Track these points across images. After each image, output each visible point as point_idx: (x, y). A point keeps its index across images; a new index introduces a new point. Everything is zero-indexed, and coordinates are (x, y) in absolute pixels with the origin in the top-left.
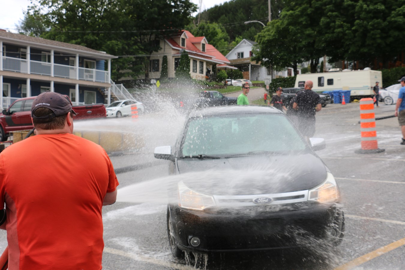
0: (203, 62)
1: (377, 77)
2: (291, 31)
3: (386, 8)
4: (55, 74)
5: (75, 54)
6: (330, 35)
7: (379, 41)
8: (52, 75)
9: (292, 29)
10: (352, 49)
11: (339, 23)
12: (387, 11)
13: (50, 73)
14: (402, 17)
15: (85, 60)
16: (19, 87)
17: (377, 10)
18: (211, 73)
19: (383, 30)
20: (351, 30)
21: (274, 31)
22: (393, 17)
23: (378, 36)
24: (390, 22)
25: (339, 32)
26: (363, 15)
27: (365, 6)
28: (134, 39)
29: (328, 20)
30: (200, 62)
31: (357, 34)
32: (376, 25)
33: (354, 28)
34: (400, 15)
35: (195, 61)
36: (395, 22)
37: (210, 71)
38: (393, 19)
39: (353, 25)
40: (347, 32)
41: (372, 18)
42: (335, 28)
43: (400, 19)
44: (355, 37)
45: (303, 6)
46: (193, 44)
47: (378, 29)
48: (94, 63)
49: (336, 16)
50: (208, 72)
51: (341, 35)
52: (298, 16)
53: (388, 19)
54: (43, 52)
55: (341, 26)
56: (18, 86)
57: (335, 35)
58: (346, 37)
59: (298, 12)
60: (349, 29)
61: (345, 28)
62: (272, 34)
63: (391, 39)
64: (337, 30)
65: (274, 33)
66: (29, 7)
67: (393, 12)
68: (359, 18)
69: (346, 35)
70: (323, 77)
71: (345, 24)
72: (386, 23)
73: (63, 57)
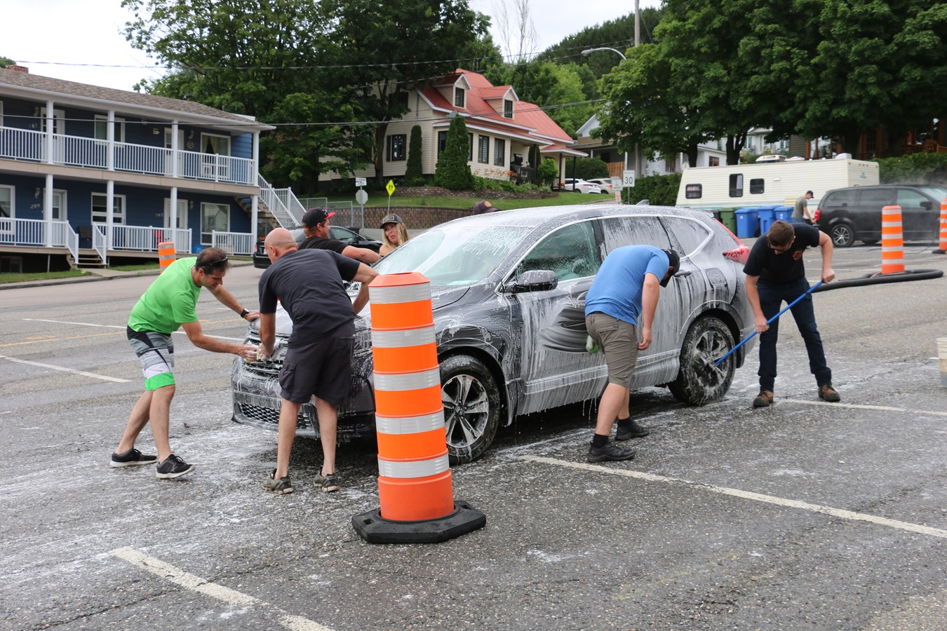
0: (503, 142)
1: (866, 175)
2: (675, 71)
3: (894, 11)
4: (116, 164)
5: (171, 121)
6: (761, 79)
7: (874, 91)
8: (111, 167)
9: (677, 65)
10: (813, 109)
11: (781, 49)
12: (895, 18)
13: (104, 160)
14: (930, 32)
15: (202, 133)
16: (37, 194)
17: (872, 15)
18: (525, 163)
19: (884, 65)
20: (809, 64)
21: (640, 69)
22: (910, 32)
23: (872, 80)
24: (901, 45)
25: (781, 71)
26: (837, 28)
27: (843, 7)
28: (345, 90)
29: (757, 43)
30: (496, 139)
31: (823, 75)
32: (867, 54)
33: (814, 61)
34: (925, 28)
35: (484, 138)
36: (915, 44)
37: (521, 160)
38: (908, 38)
39: (814, 53)
40: (800, 68)
41: (858, 36)
42: (771, 62)
43: (926, 39)
44: (819, 81)
45: (704, 11)
46: (485, 101)
47: (872, 63)
48: (226, 139)
49: (776, 33)
50: (516, 162)
51: (785, 76)
52: (693, 35)
53: (898, 37)
54: (96, 116)
55: (786, 56)
56: (35, 191)
57: (772, 77)
58: (798, 82)
59: (694, 24)
60: (804, 62)
61: (795, 61)
62: (635, 76)
63: (903, 86)
64: (775, 66)
65: (638, 73)
66: (128, 24)
67: (908, 21)
68: (829, 36)
69: (797, 76)
70: (741, 174)
71: (796, 50)
72: (892, 47)
73: (148, 128)
